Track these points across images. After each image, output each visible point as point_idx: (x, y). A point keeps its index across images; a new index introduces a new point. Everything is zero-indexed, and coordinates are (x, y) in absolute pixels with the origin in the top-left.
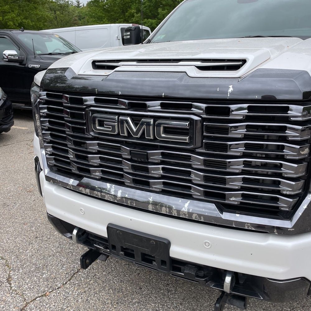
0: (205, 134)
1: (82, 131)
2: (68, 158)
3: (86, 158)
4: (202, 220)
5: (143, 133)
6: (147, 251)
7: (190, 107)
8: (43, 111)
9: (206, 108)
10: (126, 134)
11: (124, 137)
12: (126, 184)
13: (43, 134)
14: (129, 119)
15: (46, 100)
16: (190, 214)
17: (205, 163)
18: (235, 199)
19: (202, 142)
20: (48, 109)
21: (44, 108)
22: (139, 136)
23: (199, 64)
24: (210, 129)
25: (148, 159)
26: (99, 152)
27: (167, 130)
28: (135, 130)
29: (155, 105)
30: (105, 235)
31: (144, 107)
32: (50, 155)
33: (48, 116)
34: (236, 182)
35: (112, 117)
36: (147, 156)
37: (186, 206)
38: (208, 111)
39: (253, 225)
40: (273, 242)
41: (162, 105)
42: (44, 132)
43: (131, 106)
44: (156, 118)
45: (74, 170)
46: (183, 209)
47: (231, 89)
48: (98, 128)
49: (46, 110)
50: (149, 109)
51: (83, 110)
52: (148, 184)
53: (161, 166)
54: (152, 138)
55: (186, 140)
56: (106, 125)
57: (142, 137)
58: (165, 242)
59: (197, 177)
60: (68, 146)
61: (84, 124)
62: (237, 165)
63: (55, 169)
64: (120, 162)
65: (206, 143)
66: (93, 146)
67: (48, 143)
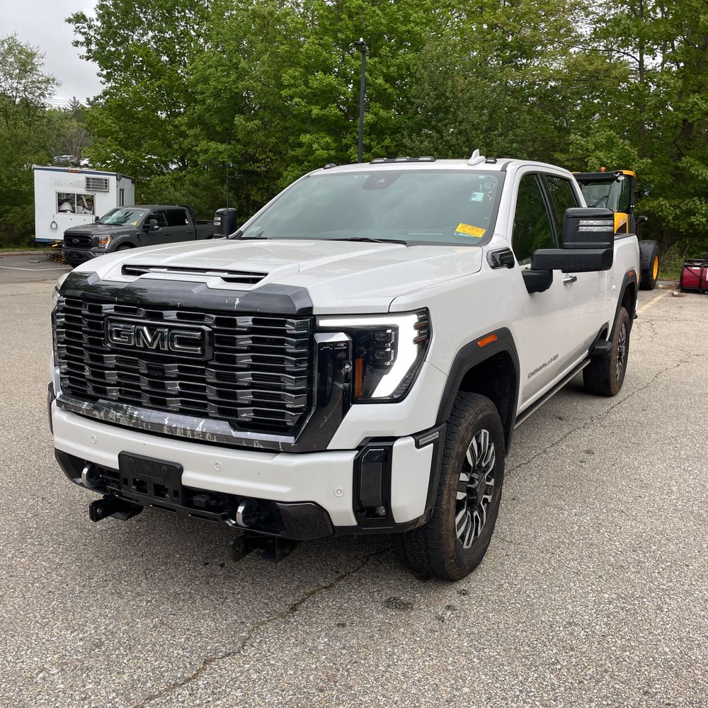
0: (216, 345)
1: (99, 343)
2: (83, 376)
3: (103, 376)
4: (215, 440)
5: (158, 345)
6: (160, 481)
7: (202, 318)
8: (61, 320)
9: (216, 318)
10: (142, 346)
11: (140, 348)
12: (144, 404)
13: (58, 347)
14: (145, 329)
15: (65, 308)
16: (204, 434)
17: (218, 376)
18: (246, 415)
19: (213, 354)
20: (66, 317)
21: (61, 317)
22: (154, 348)
23: (226, 275)
24: (219, 340)
25: (164, 374)
26: (117, 368)
27: (182, 341)
28: (150, 340)
29: (171, 315)
30: (116, 467)
31: (160, 317)
32: (65, 374)
33: (64, 326)
34: (246, 396)
35: (129, 326)
36: (163, 370)
37: (200, 425)
38: (218, 321)
39: (262, 442)
40: (281, 460)
41: (178, 315)
42: (59, 345)
43: (150, 316)
44: (171, 328)
45: (90, 391)
46: (197, 429)
47: (237, 302)
48: (115, 338)
49: (64, 319)
50: (165, 318)
51: (102, 319)
52: (164, 403)
53: (178, 382)
54: (166, 349)
55: (197, 351)
56: (123, 335)
57: (158, 349)
58: (178, 467)
59: (211, 393)
60: (85, 361)
61: (102, 335)
62: (246, 378)
63: (69, 391)
64: (137, 379)
65: (218, 355)
66: (111, 360)
67: (63, 359)
